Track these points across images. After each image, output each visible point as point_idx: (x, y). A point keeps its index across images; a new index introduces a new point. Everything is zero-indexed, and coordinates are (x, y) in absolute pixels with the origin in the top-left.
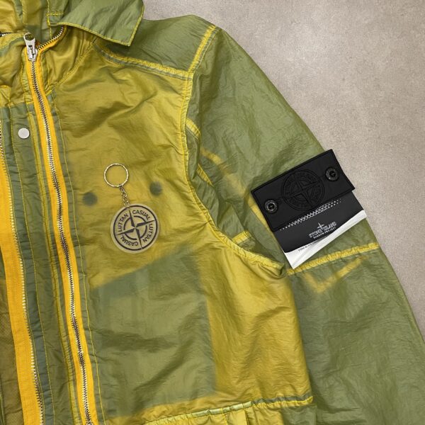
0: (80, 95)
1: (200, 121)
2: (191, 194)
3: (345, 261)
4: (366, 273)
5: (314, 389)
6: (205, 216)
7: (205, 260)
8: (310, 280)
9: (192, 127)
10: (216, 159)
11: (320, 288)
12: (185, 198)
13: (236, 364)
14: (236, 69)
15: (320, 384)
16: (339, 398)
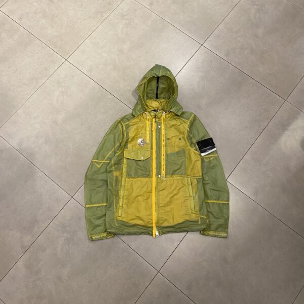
0: (170, 122)
1: (190, 129)
2: (186, 140)
3: (211, 157)
4: (215, 160)
5: (203, 176)
6: (188, 144)
7: (187, 152)
8: (205, 159)
9: (188, 129)
10: (191, 136)
11: (206, 160)
12: (185, 141)
13: (190, 169)
14: (197, 121)
15: (204, 175)
16: (207, 178)
